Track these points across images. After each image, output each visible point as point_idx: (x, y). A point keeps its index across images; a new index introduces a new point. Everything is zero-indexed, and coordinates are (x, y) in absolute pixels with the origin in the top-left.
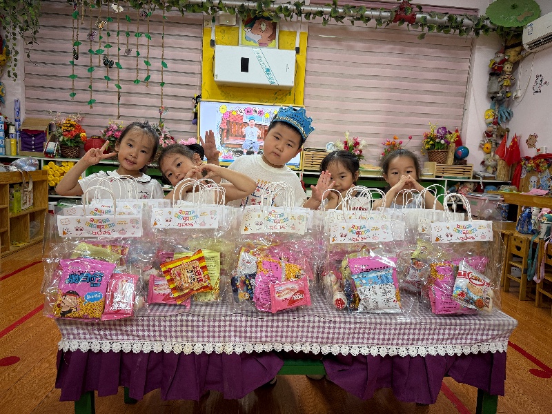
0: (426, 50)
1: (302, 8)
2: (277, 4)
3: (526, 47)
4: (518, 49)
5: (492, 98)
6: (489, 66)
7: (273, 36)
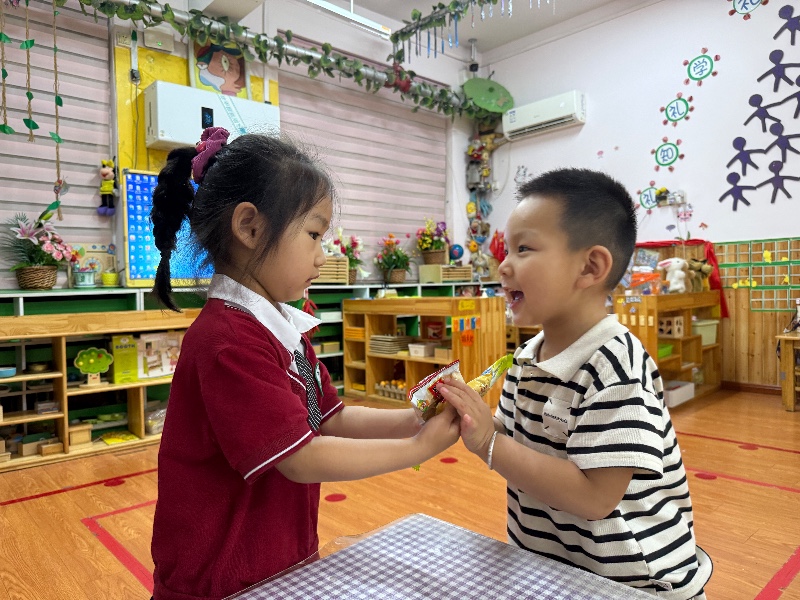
0: (406, 126)
1: (284, 46)
2: (251, 33)
3: (507, 135)
4: (492, 136)
5: (472, 190)
6: (466, 153)
7: (241, 82)
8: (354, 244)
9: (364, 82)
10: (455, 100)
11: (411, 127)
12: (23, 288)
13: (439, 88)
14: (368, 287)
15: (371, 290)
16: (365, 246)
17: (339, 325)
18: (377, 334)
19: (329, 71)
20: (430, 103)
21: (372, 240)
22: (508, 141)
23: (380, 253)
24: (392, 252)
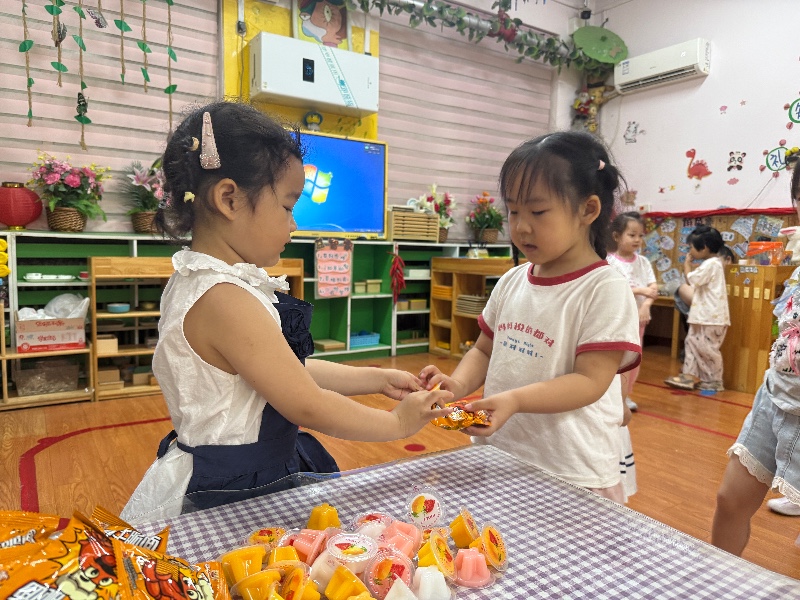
0: (509, 78)
3: (618, 88)
4: (602, 89)
6: (572, 107)
7: (342, 34)
8: (447, 202)
9: (467, 31)
10: (563, 49)
11: (513, 79)
12: (137, 231)
13: (547, 37)
14: (458, 246)
15: (461, 248)
16: (458, 204)
17: (427, 283)
18: (464, 294)
19: (430, 20)
20: (535, 53)
21: (465, 198)
22: (619, 95)
23: (472, 212)
24: (485, 212)
